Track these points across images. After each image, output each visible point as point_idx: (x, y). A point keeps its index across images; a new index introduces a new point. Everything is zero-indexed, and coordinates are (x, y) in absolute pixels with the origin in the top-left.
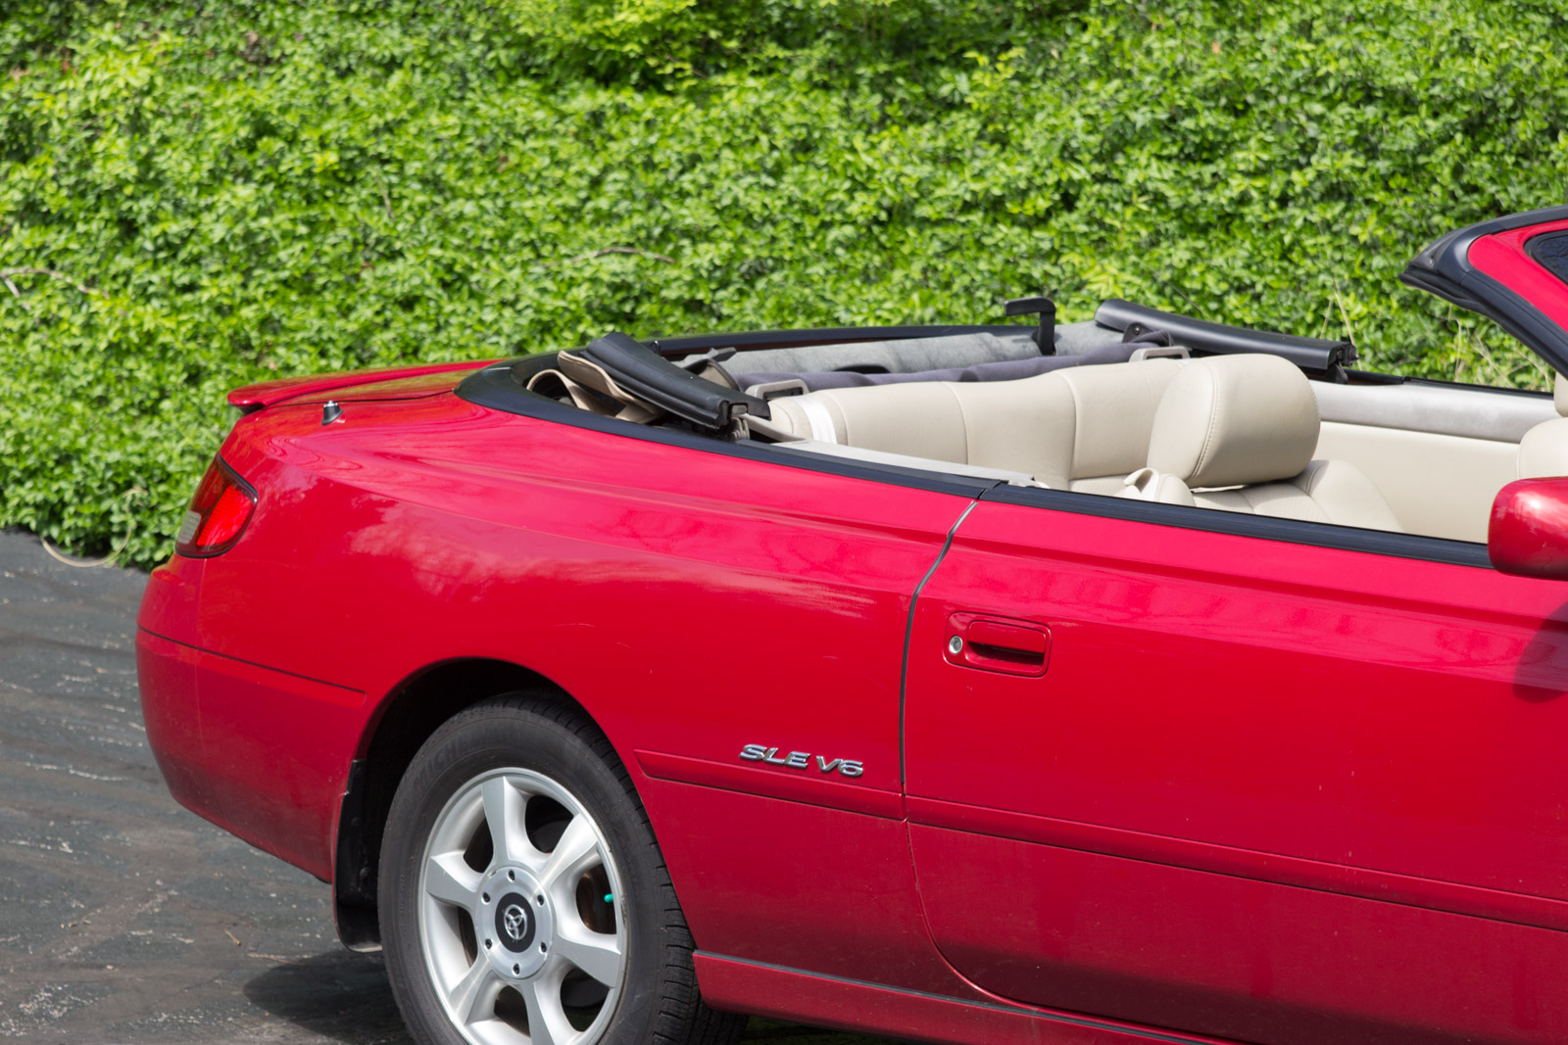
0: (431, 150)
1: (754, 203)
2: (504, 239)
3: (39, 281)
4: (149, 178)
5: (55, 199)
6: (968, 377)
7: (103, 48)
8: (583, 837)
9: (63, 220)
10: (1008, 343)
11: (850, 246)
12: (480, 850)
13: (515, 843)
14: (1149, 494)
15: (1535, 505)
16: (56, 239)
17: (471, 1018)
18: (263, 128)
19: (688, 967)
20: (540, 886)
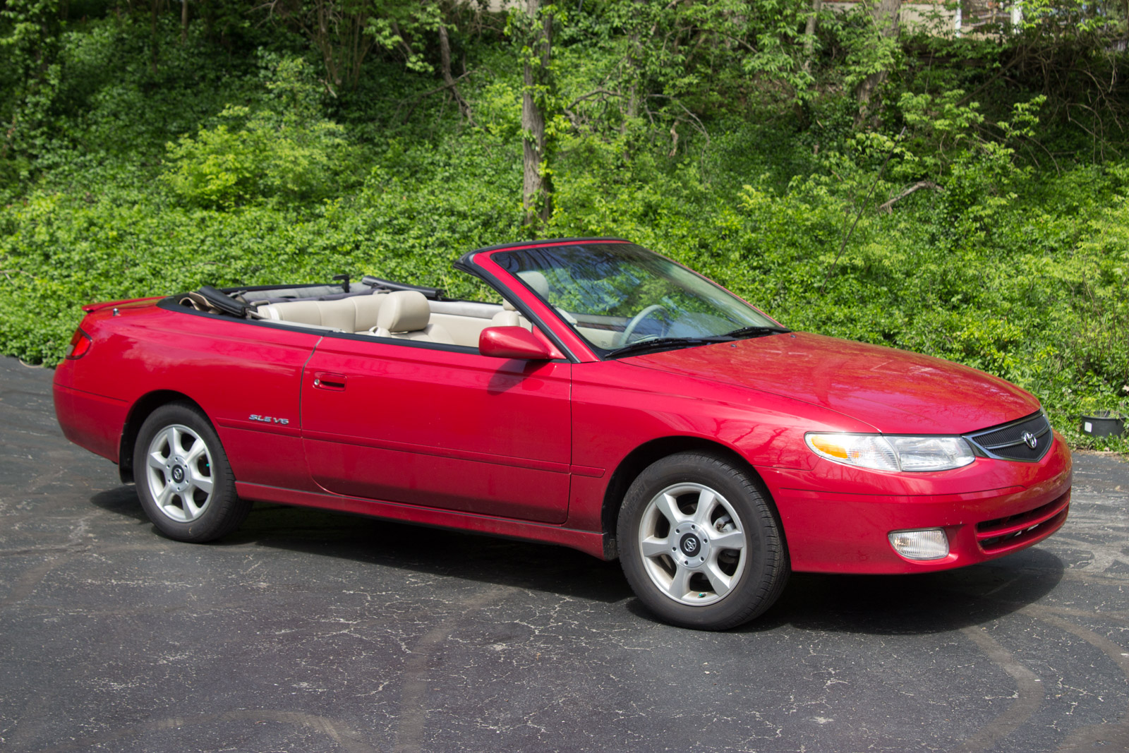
0: (148, 231)
1: (255, 247)
2: (172, 259)
3: (17, 274)
4: (54, 240)
5: (22, 247)
6: (322, 299)
7: (38, 198)
8: (200, 446)
9: (25, 254)
10: (334, 289)
11: (286, 261)
12: (166, 451)
13: (178, 449)
14: (377, 334)
15: (493, 335)
16: (23, 260)
17: (164, 505)
18: (92, 223)
19: (234, 486)
20: (186, 462)
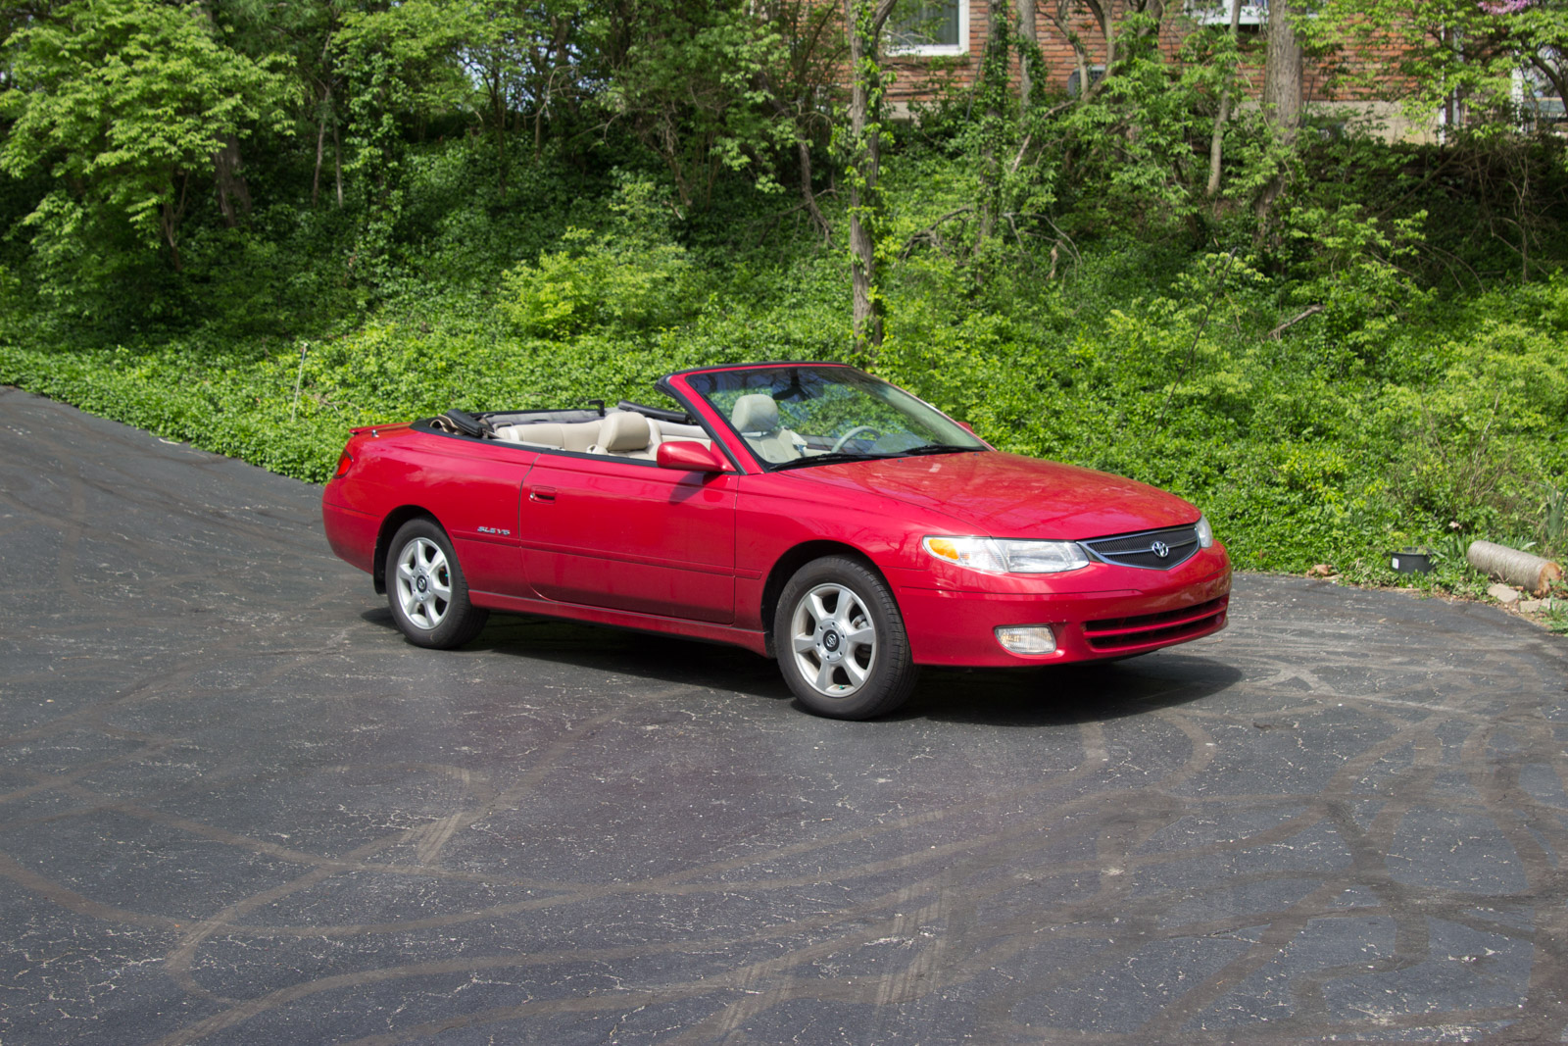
0: (477, 360)
1: (583, 378)
2: (500, 390)
3: (345, 406)
4: (383, 371)
5: (351, 378)
6: (569, 422)
7: (372, 328)
8: (440, 558)
9: (353, 385)
10: (589, 414)
11: (613, 392)
12: (413, 563)
13: (422, 560)
15: (669, 450)
16: (351, 392)
17: (410, 613)
18: (422, 354)
19: (468, 595)
20: (429, 573)
